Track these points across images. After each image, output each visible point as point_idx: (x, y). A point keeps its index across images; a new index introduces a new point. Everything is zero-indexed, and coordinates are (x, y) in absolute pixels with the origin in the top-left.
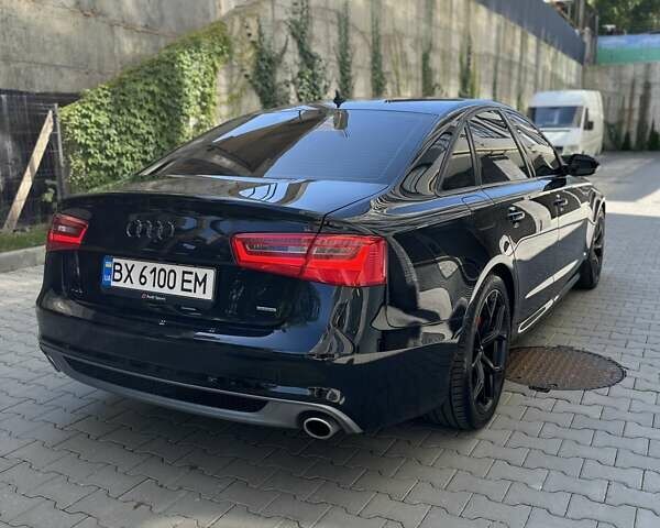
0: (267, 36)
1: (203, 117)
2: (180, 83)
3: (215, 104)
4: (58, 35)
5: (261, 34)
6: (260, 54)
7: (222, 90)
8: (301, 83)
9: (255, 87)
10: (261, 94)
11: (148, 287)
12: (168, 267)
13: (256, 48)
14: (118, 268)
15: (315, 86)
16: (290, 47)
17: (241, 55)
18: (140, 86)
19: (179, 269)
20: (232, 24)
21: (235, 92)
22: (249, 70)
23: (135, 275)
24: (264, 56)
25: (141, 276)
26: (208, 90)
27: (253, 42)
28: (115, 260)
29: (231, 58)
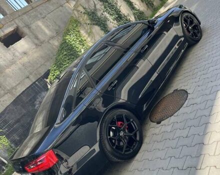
0: (87, 7)
1: (84, 47)
2: (71, 45)
3: (85, 40)
4: (38, 57)
5: (84, 8)
6: (88, 14)
7: (84, 34)
8: (107, 9)
9: (93, 24)
10: (96, 24)
13: (86, 14)
15: (112, 6)
16: (96, 3)
17: (83, 19)
18: (61, 56)
20: (75, 14)
21: (89, 31)
22: (88, 22)
24: (90, 13)
26: (80, 39)
27: (84, 13)
29: (81, 24)
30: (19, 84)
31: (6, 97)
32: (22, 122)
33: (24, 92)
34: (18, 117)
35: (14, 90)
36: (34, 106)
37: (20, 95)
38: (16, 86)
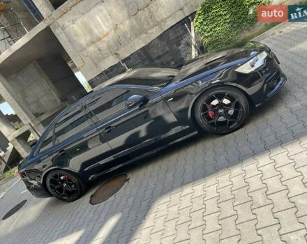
30: (170, 16)
31: (154, 30)
32: (162, 59)
33: (173, 26)
34: (160, 54)
35: (163, 23)
36: (179, 45)
37: (167, 30)
38: (166, 19)
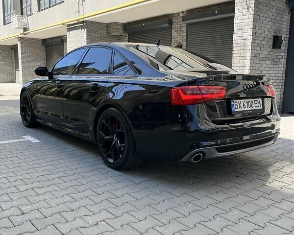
11: (247, 109)
12: (250, 100)
14: (236, 104)
19: (253, 100)
23: (242, 105)
25: (244, 105)
28: (234, 101)
